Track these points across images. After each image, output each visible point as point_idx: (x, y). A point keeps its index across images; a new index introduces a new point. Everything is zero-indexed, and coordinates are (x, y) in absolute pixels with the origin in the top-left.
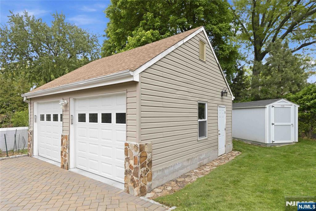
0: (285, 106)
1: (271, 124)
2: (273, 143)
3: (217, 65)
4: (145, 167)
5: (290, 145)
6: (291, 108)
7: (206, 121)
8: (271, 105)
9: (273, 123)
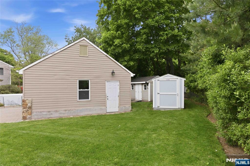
0: (170, 80)
1: (157, 93)
2: (159, 107)
3: (105, 56)
4: (26, 109)
5: (176, 110)
6: (177, 81)
7: (89, 91)
8: (157, 79)
9: (159, 93)
